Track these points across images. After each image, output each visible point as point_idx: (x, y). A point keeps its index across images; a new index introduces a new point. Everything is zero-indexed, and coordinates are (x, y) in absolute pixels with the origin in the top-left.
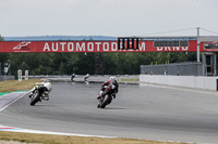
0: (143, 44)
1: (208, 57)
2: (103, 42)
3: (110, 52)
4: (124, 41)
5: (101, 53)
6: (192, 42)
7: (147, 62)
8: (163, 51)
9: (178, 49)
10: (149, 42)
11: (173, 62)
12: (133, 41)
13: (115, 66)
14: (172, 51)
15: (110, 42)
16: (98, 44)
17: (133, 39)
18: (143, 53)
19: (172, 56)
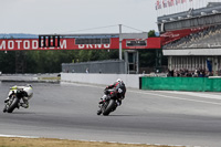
0: (65, 41)
1: (130, 55)
2: (23, 40)
3: (31, 50)
4: (45, 39)
5: (22, 51)
6: (114, 39)
7: (69, 60)
8: (85, 49)
9: (100, 46)
10: (70, 39)
11: (95, 60)
12: (54, 38)
13: (36, 65)
14: (94, 49)
15: (31, 40)
16: (19, 42)
17: (54, 37)
18: (64, 50)
19: (93, 54)
